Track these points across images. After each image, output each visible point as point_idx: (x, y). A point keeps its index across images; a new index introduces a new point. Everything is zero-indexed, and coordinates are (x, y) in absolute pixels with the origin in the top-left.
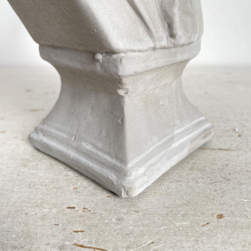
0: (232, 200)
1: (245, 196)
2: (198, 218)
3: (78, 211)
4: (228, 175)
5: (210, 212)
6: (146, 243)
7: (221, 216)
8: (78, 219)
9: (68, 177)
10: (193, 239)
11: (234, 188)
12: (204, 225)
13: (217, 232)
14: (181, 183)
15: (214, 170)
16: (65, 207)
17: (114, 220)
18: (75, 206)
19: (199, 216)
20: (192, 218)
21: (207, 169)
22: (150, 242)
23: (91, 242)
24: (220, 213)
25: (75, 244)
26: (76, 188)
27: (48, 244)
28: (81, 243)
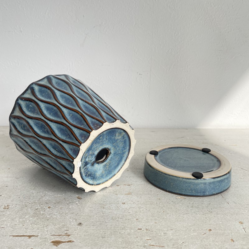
0: (214, 222)
1: (220, 220)
2: (200, 231)
3: (144, 230)
4: (211, 210)
5: (205, 229)
6: (180, 243)
7: (210, 230)
8: (146, 234)
9: (130, 214)
10: (200, 240)
11: (215, 216)
12: (204, 234)
13: (210, 237)
14: (188, 215)
15: (203, 207)
16: (137, 229)
17: (162, 234)
18: (141, 228)
19: (201, 230)
20: (198, 231)
21: (200, 206)
22: (182, 242)
23: (156, 244)
24: (210, 229)
25: (149, 245)
26: (137, 219)
27: (138, 245)
28: (152, 244)
